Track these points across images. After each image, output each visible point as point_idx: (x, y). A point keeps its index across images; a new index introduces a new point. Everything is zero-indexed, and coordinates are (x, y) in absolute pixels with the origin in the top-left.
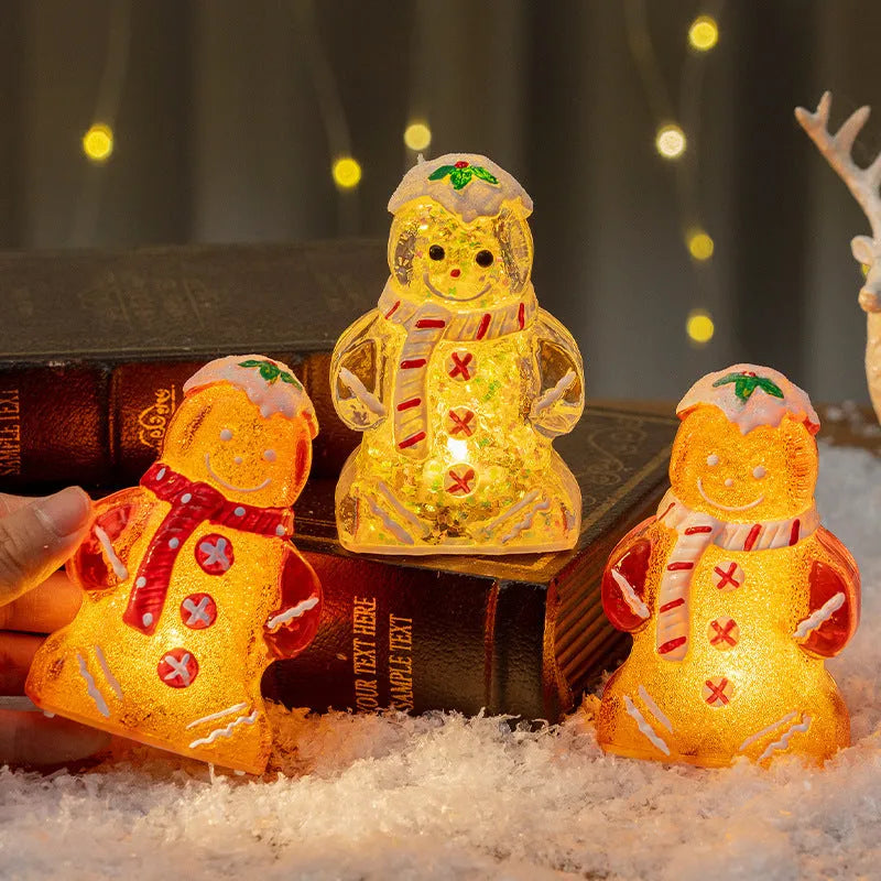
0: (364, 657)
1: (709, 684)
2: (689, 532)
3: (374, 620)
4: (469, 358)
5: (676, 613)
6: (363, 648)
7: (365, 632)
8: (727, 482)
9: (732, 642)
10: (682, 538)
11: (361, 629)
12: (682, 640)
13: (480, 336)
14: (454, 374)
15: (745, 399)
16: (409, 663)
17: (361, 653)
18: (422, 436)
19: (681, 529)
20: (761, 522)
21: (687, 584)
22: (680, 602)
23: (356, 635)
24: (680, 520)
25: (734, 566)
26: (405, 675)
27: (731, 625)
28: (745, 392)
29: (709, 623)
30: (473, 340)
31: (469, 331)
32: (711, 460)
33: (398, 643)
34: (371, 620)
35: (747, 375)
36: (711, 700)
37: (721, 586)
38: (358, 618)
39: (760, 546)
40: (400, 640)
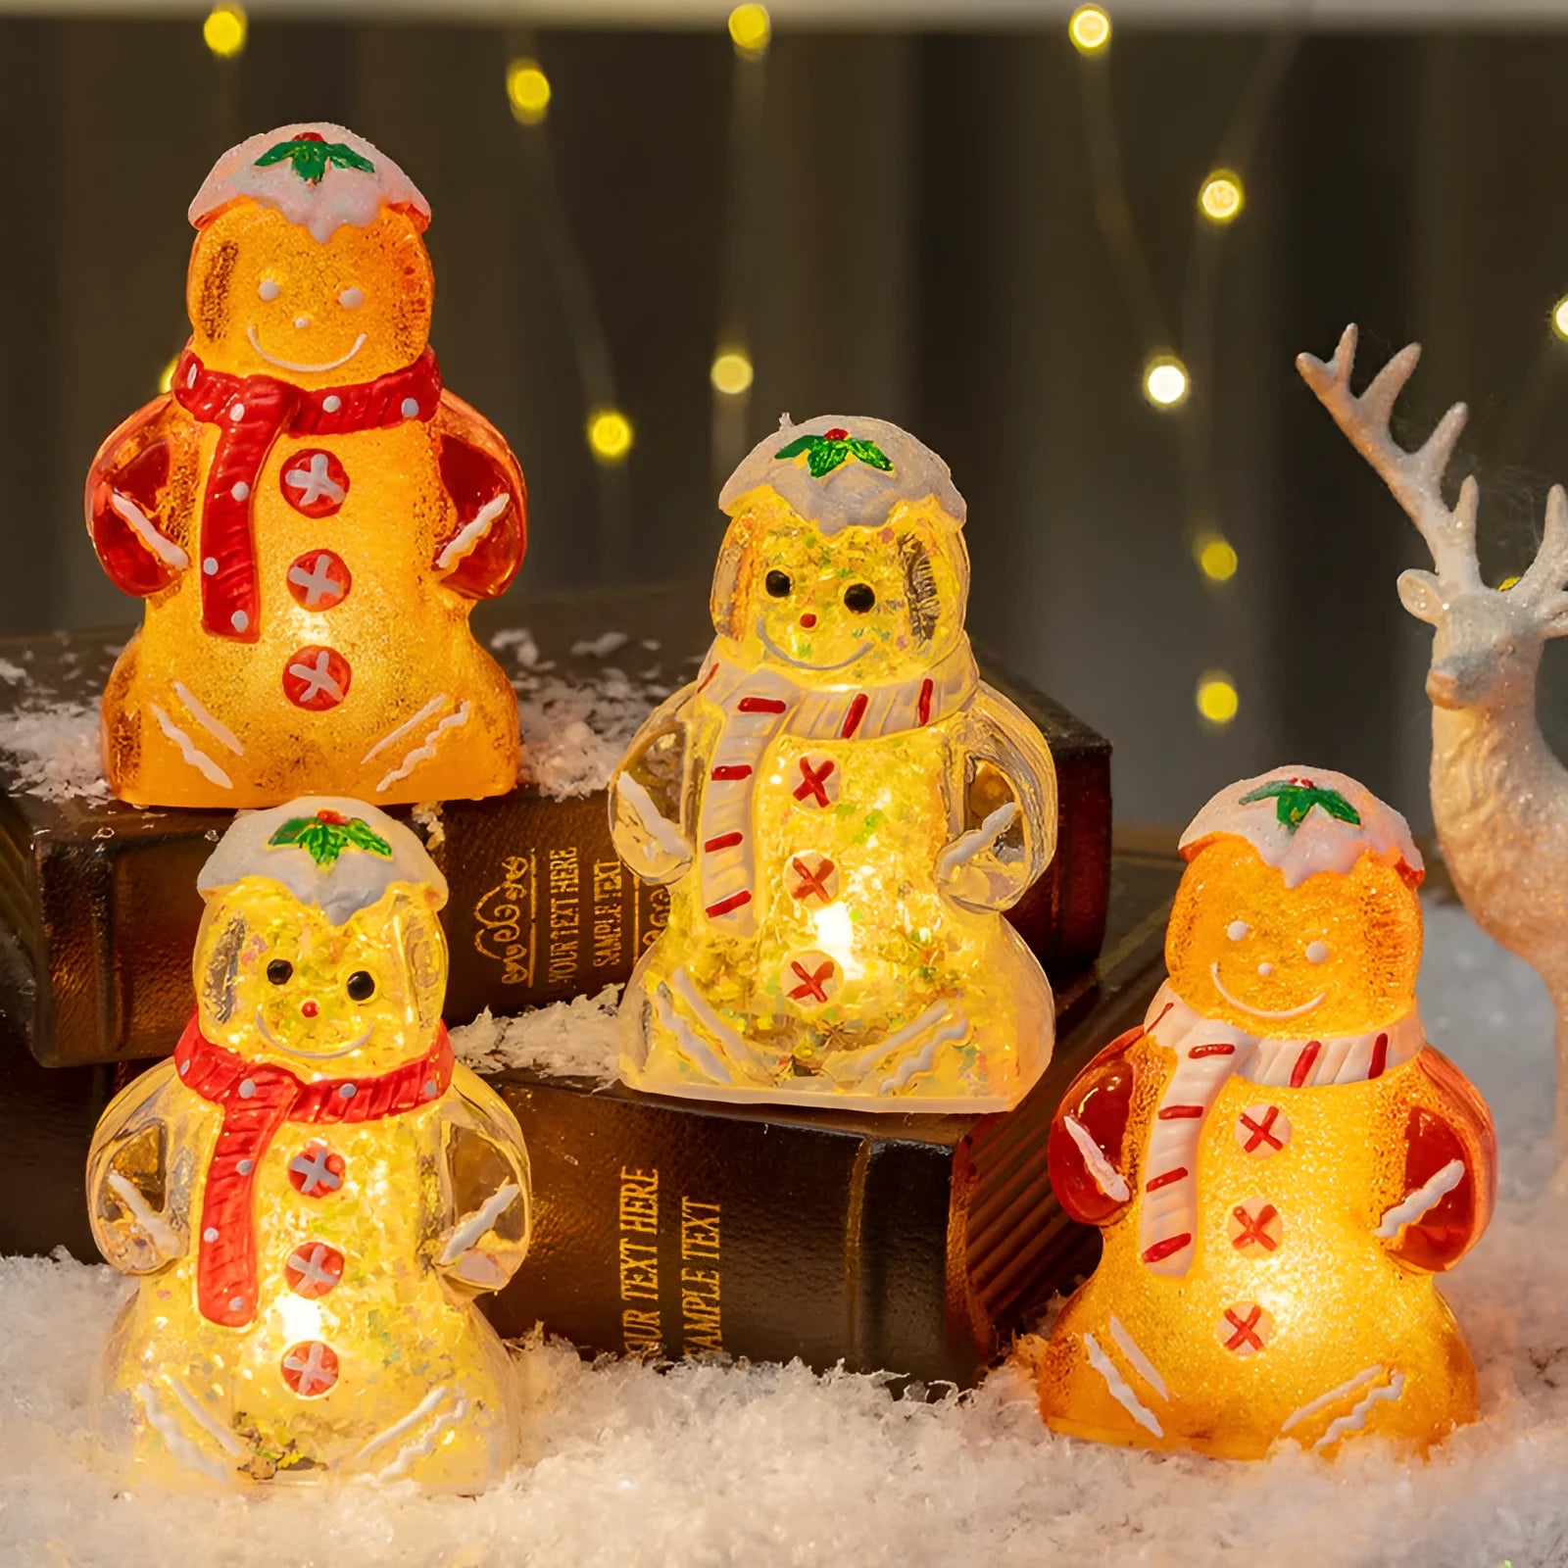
0: (638, 1270)
1: (1230, 1315)
2: (1195, 1054)
3: (655, 1208)
4: (827, 768)
5: (1174, 1191)
6: (635, 1255)
7: (639, 1228)
10: (1186, 1064)
11: (632, 1223)
12: (1184, 1240)
13: (848, 732)
14: (801, 794)
16: (716, 1282)
17: (632, 1264)
18: (744, 898)
19: (1182, 1049)
20: (1321, 1037)
21: (1193, 1143)
22: (1180, 1173)
23: (626, 1233)
24: (1182, 1033)
26: (709, 1302)
30: (835, 737)
31: (830, 721)
32: (1234, 930)
33: (696, 1247)
34: (650, 1207)
37: (1251, 1146)
38: (627, 1204)
40: (700, 1242)
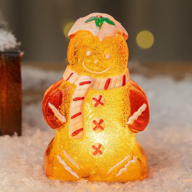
8: (95, 62)
9: (102, 129)
15: (100, 27)
25: (101, 97)
27: (101, 121)
28: (100, 24)
29: (92, 122)
35: (98, 17)
36: (95, 154)
39: (111, 87)
